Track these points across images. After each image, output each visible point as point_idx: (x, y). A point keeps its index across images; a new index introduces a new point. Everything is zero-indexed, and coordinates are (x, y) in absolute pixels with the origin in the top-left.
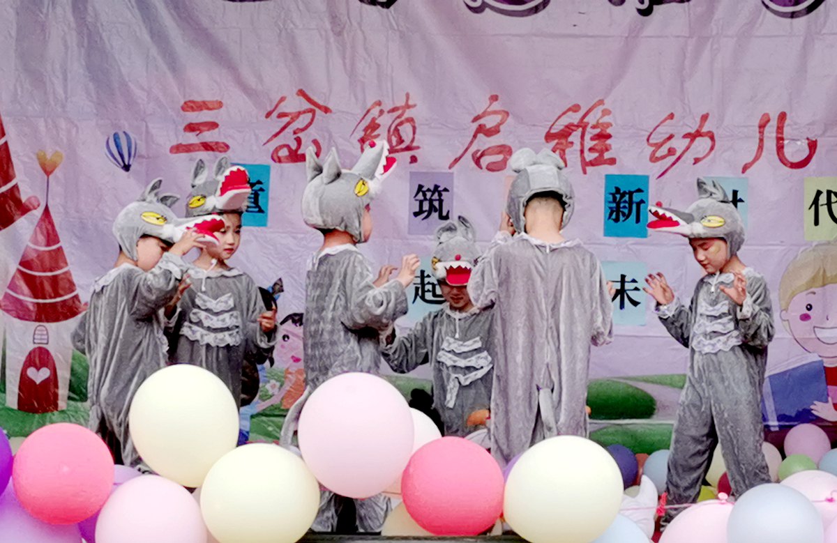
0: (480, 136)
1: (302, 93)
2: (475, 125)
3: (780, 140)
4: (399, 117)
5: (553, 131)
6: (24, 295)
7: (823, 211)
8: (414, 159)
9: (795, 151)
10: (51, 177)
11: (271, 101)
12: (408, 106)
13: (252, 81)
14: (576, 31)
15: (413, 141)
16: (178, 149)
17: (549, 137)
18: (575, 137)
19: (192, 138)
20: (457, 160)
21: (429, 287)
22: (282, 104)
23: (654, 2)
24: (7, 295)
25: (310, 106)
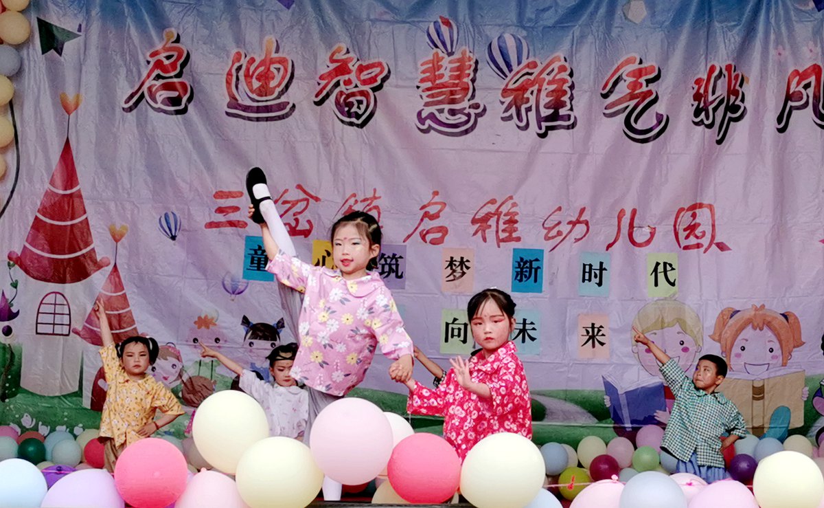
0: (426, 220)
1: (299, 187)
2: (423, 212)
3: (631, 226)
4: (368, 205)
5: (477, 217)
7: (661, 277)
9: (640, 236)
10: (119, 243)
11: (277, 191)
12: (375, 198)
14: (493, 147)
16: (211, 225)
17: (474, 221)
18: (492, 222)
19: (220, 218)
20: (409, 236)
22: (286, 194)
23: (549, 128)
24: (85, 327)
25: (305, 196)
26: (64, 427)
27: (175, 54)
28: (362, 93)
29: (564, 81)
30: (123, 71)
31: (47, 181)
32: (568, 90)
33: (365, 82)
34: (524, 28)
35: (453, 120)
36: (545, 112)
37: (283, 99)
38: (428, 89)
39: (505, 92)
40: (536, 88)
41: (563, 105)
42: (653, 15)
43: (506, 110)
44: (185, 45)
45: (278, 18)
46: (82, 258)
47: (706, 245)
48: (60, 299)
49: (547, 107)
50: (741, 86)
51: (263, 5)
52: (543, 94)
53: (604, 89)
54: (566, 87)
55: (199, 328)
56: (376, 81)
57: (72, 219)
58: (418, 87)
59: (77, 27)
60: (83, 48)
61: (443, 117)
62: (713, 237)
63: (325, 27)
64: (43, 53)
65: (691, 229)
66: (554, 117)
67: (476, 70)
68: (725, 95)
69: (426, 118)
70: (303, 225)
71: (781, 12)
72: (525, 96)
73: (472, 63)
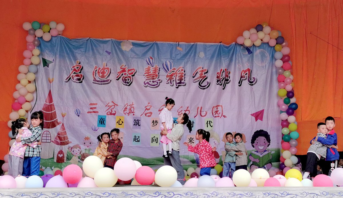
0: (146, 110)
1: (112, 102)
2: (146, 108)
3: (201, 111)
4: (131, 107)
5: (160, 109)
6: (58, 140)
7: (209, 125)
8: (134, 115)
9: (203, 114)
10: (64, 118)
11: (107, 103)
12: (133, 105)
13: (103, 100)
14: (164, 91)
15: (134, 111)
16: (88, 112)
17: (159, 111)
19: (91, 110)
20: (142, 115)
21: (136, 139)
22: (109, 104)
23: (179, 86)
24: (55, 140)
25: (114, 104)
26: (49, 167)
27: (79, 67)
28: (129, 77)
29: (183, 73)
30: (65, 72)
31: (45, 101)
32: (184, 76)
33: (130, 74)
34: (172, 59)
35: (153, 84)
36: (178, 82)
37: (108, 79)
38: (147, 76)
39: (167, 76)
40: (175, 75)
41: (182, 79)
42: (206, 56)
43: (167, 81)
44: (82, 65)
45: (106, 57)
46: (54, 122)
47: (220, 116)
48: (48, 133)
49: (178, 80)
50: (229, 74)
51: (103, 54)
52: (177, 77)
53: (193, 75)
54: (183, 75)
55: (86, 140)
56: (133, 74)
57: (51, 111)
58: (144, 75)
59: (53, 60)
60: (54, 65)
61: (151, 83)
62: (222, 114)
63: (119, 60)
64: (44, 67)
65: (217, 112)
66: (180, 83)
67: (159, 71)
68: (225, 77)
69: (146, 83)
70: (113, 112)
71: (239, 55)
72: (172, 77)
73: (158, 69)
